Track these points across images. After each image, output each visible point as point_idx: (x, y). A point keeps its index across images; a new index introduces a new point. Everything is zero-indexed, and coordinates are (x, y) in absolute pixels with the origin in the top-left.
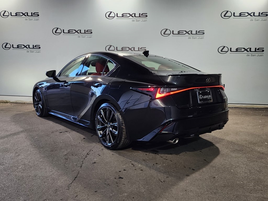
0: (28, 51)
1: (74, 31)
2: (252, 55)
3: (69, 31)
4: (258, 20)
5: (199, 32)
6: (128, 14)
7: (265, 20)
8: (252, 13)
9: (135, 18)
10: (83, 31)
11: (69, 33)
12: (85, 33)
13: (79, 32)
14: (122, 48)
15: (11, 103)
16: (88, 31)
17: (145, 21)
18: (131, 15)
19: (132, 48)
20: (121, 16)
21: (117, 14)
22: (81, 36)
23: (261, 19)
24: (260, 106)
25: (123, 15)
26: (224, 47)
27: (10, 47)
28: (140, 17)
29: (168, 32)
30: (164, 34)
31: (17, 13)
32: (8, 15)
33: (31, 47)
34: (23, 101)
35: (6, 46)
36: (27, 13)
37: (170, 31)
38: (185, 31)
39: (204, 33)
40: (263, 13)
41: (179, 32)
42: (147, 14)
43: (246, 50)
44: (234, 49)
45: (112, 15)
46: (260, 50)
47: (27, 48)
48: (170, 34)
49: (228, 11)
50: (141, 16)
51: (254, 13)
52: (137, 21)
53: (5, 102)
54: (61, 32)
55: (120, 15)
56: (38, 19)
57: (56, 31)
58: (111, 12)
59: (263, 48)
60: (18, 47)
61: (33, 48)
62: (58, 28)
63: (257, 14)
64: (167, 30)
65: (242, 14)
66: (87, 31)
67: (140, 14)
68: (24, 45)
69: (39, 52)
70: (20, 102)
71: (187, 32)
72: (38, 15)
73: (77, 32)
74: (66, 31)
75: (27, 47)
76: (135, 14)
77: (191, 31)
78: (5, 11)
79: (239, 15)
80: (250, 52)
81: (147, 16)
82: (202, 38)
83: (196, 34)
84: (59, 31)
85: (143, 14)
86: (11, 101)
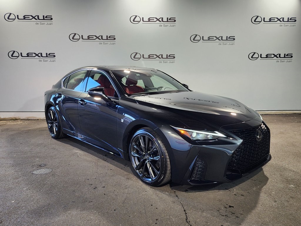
0: (41, 60)
1: (94, 37)
2: (281, 62)
3: (88, 37)
4: (287, 26)
5: (229, 38)
6: (155, 19)
7: (294, 26)
8: (281, 18)
9: (162, 22)
10: (105, 37)
11: (88, 39)
12: (107, 39)
13: (100, 38)
14: (149, 56)
15: (22, 120)
16: (111, 37)
17: (173, 26)
18: (158, 20)
19: (160, 55)
20: (148, 20)
21: (143, 18)
22: (102, 42)
23: (289, 25)
24: (289, 112)
25: (149, 20)
26: (255, 53)
27: (18, 56)
28: (167, 21)
29: (198, 38)
30: (194, 39)
31: (26, 17)
32: (15, 18)
33: (44, 55)
34: (36, 117)
35: (12, 55)
36: (38, 16)
37: (200, 37)
38: (216, 37)
39: (234, 39)
40: (292, 19)
41: (209, 38)
42: (175, 18)
43: (275, 56)
44: (264, 55)
45: (137, 19)
46: (289, 56)
47: (39, 57)
48: (200, 40)
49: (258, 17)
50: (169, 21)
51: (283, 18)
52: (164, 26)
53: (14, 119)
54: (80, 38)
55: (146, 19)
56: (51, 23)
57: (73, 37)
58: (136, 16)
59: (292, 54)
60: (28, 55)
61: (47, 57)
62: (75, 34)
63: (286, 20)
64: (196, 35)
65: (271, 19)
66: (109, 37)
67: (168, 18)
68: (35, 53)
69: (53, 61)
70: (32, 119)
71: (218, 38)
72: (52, 19)
73: (97, 38)
74: (85, 37)
75: (40, 55)
76: (162, 18)
77: (222, 37)
78: (11, 14)
79: (269, 20)
80: (280, 58)
81: (175, 21)
82: (232, 44)
83: (227, 40)
84: (77, 37)
85: (171, 19)
86: (22, 118)
